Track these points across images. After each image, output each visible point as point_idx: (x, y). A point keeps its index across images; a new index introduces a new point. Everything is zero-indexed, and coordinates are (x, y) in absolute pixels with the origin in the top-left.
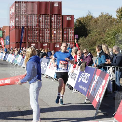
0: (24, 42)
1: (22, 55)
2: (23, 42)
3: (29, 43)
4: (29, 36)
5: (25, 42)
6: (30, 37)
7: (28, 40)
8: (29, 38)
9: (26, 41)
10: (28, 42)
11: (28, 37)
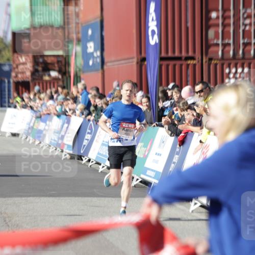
0: (184, 54)
1: (174, 130)
2: (179, 59)
3: (211, 59)
4: (211, 22)
5: (191, 54)
6: (218, 25)
7: (208, 46)
8: (211, 33)
9: (194, 51)
10: (210, 55)
11: (208, 27)
